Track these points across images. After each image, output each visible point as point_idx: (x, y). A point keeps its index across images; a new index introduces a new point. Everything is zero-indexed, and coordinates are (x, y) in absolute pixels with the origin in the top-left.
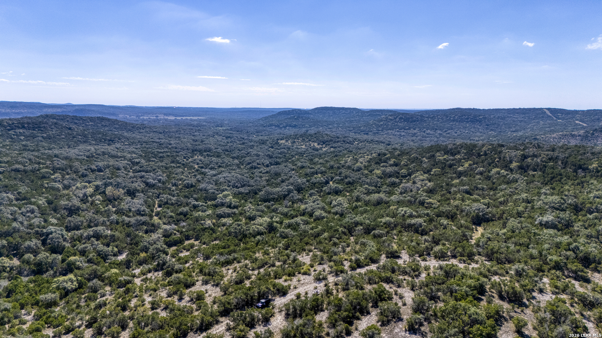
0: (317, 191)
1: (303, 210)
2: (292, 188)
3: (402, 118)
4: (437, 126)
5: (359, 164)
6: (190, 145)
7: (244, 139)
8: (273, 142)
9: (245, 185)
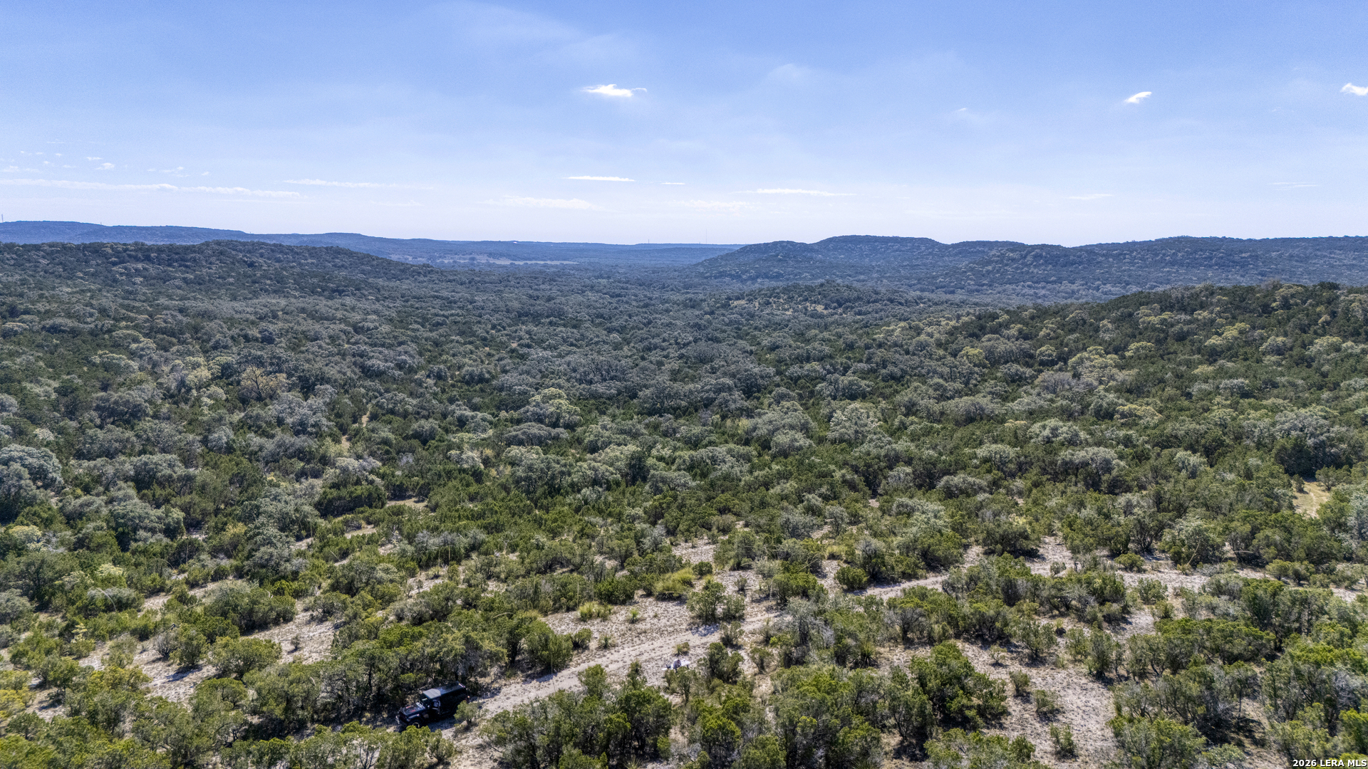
0: (799, 394)
1: (747, 433)
2: (730, 383)
3: (1041, 256)
4: (1130, 276)
5: (923, 337)
6: (516, 305)
7: (650, 299)
8: (716, 302)
9: (612, 379)
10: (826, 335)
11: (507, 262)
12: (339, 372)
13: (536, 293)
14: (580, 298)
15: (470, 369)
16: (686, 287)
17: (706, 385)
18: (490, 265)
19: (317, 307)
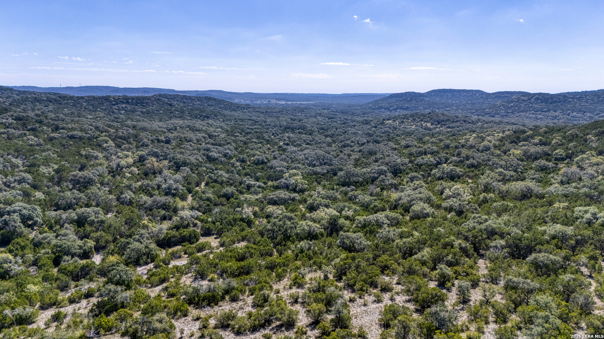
0: (423, 175)
1: (396, 201)
2: (385, 168)
3: (539, 99)
4: (586, 108)
5: (486, 143)
6: (285, 123)
7: (347, 120)
8: (378, 122)
9: (325, 164)
10: (433, 140)
11: (284, 103)
12: (196, 159)
13: (294, 117)
14: (314, 119)
15: (258, 157)
16: (364, 114)
17: (373, 170)
18: (276, 104)
19: (195, 125)
